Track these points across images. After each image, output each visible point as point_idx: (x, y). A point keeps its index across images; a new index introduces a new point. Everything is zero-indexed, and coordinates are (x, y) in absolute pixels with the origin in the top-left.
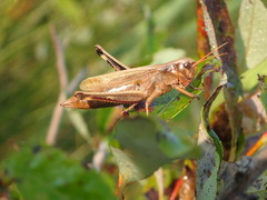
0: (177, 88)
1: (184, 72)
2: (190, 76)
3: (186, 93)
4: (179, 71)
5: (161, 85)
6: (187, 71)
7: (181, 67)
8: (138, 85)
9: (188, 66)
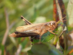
0: (50, 31)
1: (52, 26)
2: (54, 27)
3: (53, 33)
4: (51, 25)
5: (44, 30)
6: (54, 26)
7: (51, 24)
8: (36, 30)
9: (54, 24)
